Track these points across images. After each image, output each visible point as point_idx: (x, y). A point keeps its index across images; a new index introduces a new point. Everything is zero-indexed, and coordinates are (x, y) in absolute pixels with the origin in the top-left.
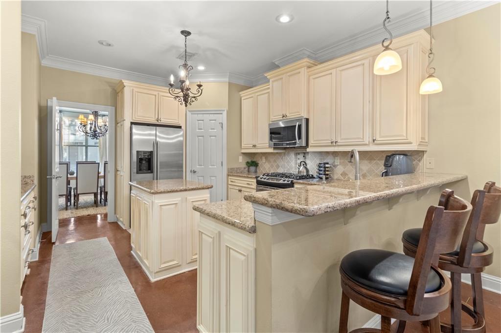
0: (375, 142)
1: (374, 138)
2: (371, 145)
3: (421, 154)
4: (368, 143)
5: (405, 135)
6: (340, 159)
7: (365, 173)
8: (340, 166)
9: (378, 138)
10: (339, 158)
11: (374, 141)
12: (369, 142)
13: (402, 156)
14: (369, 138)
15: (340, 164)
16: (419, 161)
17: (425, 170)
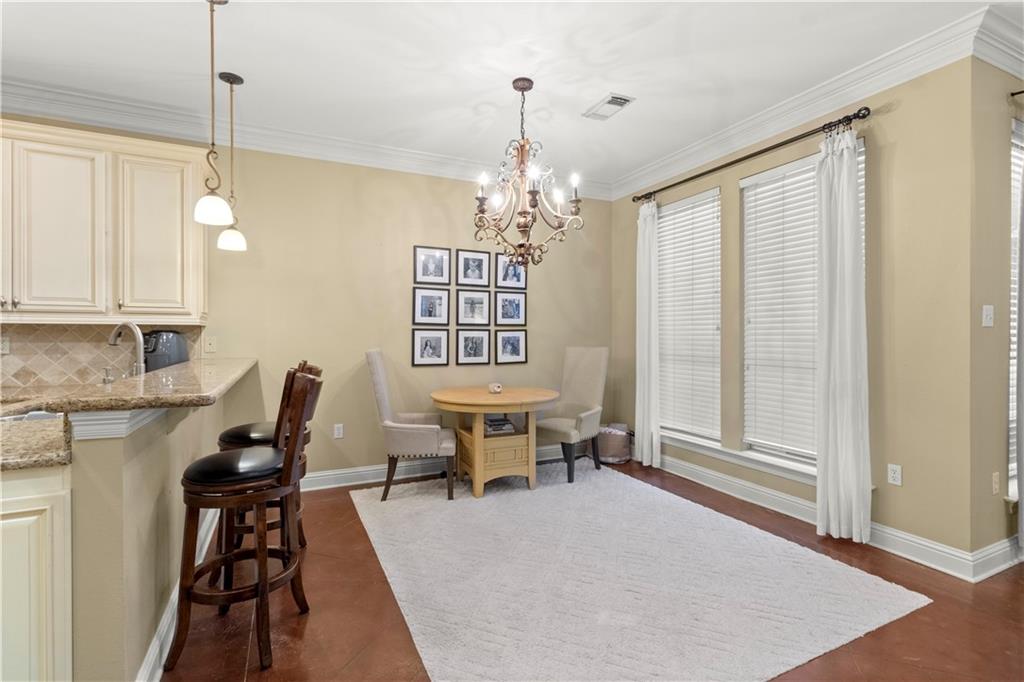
0: (123, 309)
1: (121, 302)
2: (111, 313)
3: (195, 331)
4: (104, 310)
5: (179, 300)
6: (11, 341)
7: (86, 368)
8: (11, 356)
9: (127, 302)
10: (8, 339)
11: (120, 306)
12: (107, 308)
13: (171, 335)
14: (107, 300)
15: (11, 353)
16: (194, 341)
17: (203, 355)
